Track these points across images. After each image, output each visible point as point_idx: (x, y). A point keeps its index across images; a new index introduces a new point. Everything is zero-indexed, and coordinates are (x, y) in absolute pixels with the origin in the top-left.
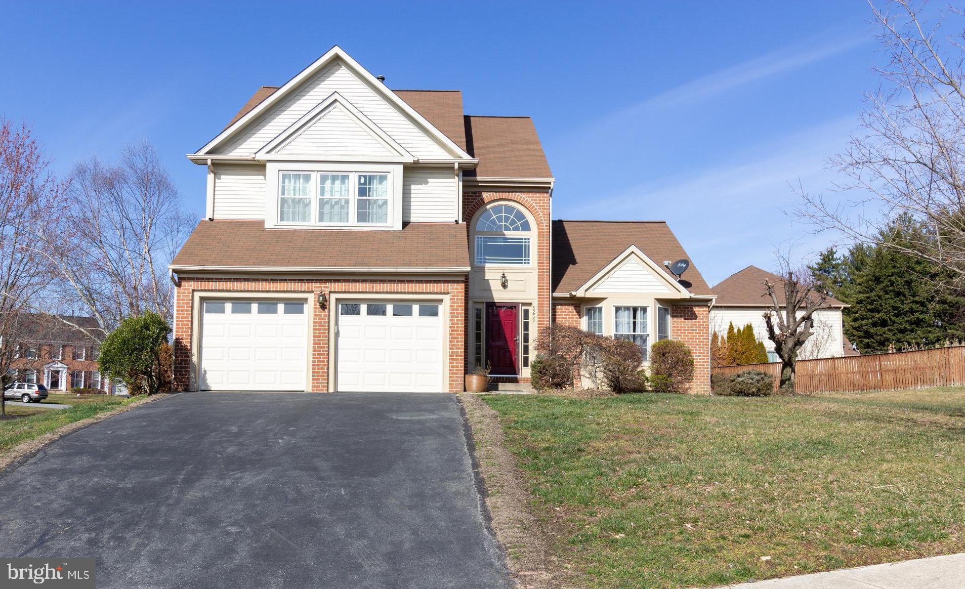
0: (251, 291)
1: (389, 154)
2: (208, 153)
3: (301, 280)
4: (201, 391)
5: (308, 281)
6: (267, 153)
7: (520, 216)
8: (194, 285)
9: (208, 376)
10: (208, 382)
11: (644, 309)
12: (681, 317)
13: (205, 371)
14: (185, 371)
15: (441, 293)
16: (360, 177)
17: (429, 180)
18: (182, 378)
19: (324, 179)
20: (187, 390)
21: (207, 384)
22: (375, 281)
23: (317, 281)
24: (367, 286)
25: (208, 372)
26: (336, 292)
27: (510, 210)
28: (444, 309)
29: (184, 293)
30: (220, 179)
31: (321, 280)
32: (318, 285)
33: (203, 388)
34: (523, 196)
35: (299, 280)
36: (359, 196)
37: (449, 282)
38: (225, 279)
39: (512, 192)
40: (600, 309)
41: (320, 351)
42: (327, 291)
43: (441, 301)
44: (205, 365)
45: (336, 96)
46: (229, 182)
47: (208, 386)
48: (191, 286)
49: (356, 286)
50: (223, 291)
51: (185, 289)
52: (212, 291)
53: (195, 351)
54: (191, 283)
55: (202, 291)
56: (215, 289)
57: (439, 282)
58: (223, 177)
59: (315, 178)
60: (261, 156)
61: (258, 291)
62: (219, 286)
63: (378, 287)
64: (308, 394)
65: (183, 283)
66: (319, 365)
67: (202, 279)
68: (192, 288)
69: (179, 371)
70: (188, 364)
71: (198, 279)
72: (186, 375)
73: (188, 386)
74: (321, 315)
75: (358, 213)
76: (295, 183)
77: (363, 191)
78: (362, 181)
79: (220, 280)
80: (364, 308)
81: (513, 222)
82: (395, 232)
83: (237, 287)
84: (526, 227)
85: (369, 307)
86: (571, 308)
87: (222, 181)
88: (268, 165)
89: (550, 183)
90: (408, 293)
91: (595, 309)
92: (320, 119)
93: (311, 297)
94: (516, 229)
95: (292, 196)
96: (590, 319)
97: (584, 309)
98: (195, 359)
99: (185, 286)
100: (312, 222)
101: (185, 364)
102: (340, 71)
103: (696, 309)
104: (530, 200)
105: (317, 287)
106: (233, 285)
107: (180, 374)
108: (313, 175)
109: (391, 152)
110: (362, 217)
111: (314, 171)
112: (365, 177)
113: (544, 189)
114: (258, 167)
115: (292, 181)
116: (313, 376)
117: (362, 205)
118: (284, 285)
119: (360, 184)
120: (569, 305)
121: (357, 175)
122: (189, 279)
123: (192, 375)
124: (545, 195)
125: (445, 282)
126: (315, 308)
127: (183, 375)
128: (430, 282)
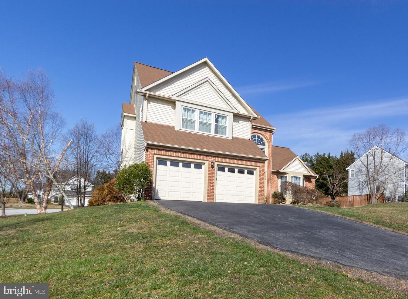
0: (182, 157)
1: (227, 108)
2: (146, 90)
3: (204, 155)
4: (156, 200)
5: (207, 156)
6: (177, 97)
7: (262, 140)
8: (155, 151)
9: (159, 193)
10: (159, 196)
11: (299, 178)
12: (307, 181)
13: (158, 191)
14: (150, 190)
15: (256, 166)
16: (216, 115)
17: (240, 121)
18: (148, 194)
19: (201, 113)
20: (151, 199)
21: (158, 197)
22: (233, 159)
23: (210, 156)
24: (230, 161)
25: (159, 192)
26: (218, 162)
27: (259, 137)
28: (257, 172)
29: (150, 155)
30: (150, 104)
31: (212, 156)
32: (211, 158)
33: (156, 198)
34: (264, 133)
35: (203, 155)
36: (216, 123)
37: (259, 162)
38: (170, 151)
39: (260, 131)
40: (286, 177)
41: (211, 185)
42: (214, 161)
43: (256, 169)
44: (157, 188)
45: (207, 79)
46: (154, 106)
47: (159, 198)
48: (153, 152)
49: (226, 160)
50: (168, 156)
51: (150, 153)
52: (163, 155)
53: (154, 181)
54: (153, 150)
55: (158, 154)
56: (164, 155)
57: (256, 162)
58: (151, 103)
59: (197, 112)
60: (174, 98)
61: (185, 158)
62: (167, 153)
63: (234, 161)
64: (205, 202)
65: (149, 150)
66: (210, 191)
67: (158, 149)
68: (153, 153)
69: (147, 190)
70: (152, 187)
71: (157, 149)
72: (150, 192)
73: (151, 197)
74: (211, 171)
75: (215, 130)
76: (188, 112)
77: (217, 121)
78: (217, 117)
79: (167, 151)
80: (226, 169)
81: (260, 142)
82: (229, 140)
83: (175, 155)
84: (264, 144)
85: (229, 169)
86: (275, 175)
87: (150, 105)
88: (177, 102)
89: (274, 130)
90: (245, 165)
91: (284, 177)
92: (200, 87)
93: (207, 163)
94: (261, 144)
95: (186, 118)
96: (281, 180)
97: (280, 176)
98: (154, 185)
99: (150, 151)
100: (196, 130)
101: (150, 187)
102: (205, 68)
103: (312, 179)
104: (266, 134)
105: (211, 159)
106: (174, 154)
107: (148, 192)
108: (196, 110)
109: (228, 107)
110: (216, 132)
111: (197, 109)
112: (218, 115)
113: (271, 131)
114: (171, 102)
115: (187, 111)
116: (208, 195)
117: (216, 126)
118: (196, 157)
119: (216, 118)
120: (275, 174)
121: (215, 114)
122: (152, 149)
123: (153, 192)
124: (271, 134)
125: (258, 162)
126: (209, 167)
127: (149, 192)
128: (253, 161)
